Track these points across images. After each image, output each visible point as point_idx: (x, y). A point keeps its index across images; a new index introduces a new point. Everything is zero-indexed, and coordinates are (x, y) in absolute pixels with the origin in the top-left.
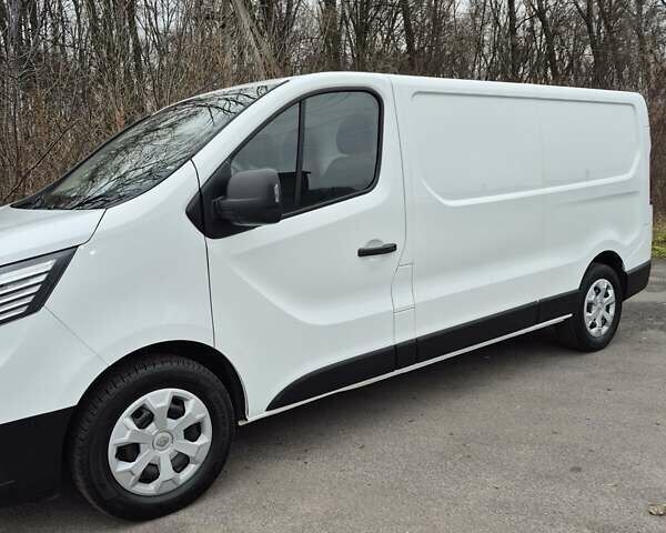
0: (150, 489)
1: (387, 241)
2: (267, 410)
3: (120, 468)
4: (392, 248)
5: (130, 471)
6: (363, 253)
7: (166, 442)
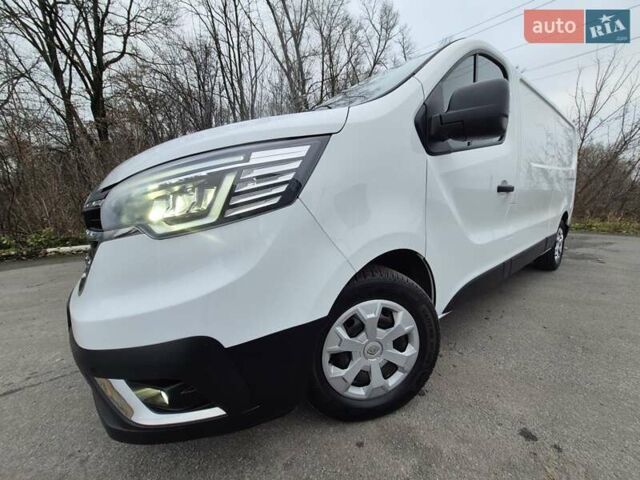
0: (360, 392)
1: (510, 184)
4: (512, 189)
5: (343, 378)
6: (501, 189)
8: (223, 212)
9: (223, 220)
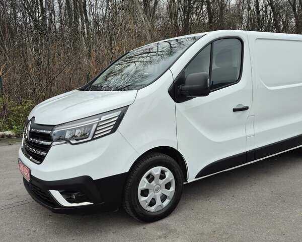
0: (152, 209)
1: (244, 105)
2: (196, 178)
3: (142, 199)
4: (246, 108)
5: (146, 201)
6: (235, 110)
7: (158, 189)
8: (93, 136)
9: (93, 139)
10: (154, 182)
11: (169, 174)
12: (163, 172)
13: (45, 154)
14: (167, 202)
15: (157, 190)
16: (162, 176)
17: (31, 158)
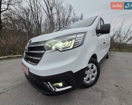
8: (73, 46)
9: (73, 48)
10: (88, 70)
11: (95, 67)
12: (92, 66)
13: (39, 59)
14: (94, 79)
15: (90, 74)
16: (92, 68)
17: (29, 62)
